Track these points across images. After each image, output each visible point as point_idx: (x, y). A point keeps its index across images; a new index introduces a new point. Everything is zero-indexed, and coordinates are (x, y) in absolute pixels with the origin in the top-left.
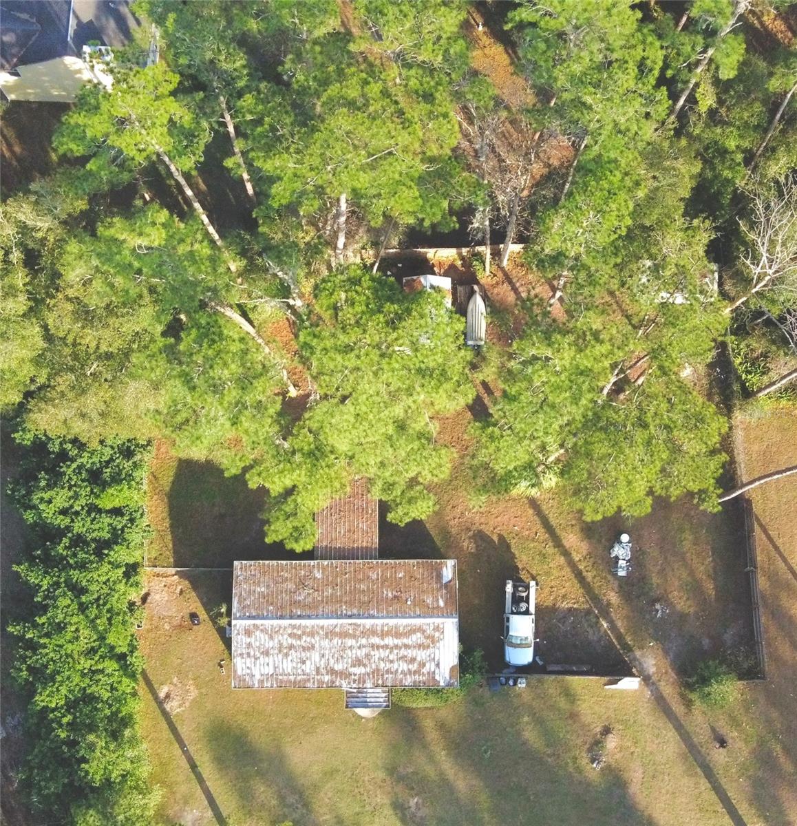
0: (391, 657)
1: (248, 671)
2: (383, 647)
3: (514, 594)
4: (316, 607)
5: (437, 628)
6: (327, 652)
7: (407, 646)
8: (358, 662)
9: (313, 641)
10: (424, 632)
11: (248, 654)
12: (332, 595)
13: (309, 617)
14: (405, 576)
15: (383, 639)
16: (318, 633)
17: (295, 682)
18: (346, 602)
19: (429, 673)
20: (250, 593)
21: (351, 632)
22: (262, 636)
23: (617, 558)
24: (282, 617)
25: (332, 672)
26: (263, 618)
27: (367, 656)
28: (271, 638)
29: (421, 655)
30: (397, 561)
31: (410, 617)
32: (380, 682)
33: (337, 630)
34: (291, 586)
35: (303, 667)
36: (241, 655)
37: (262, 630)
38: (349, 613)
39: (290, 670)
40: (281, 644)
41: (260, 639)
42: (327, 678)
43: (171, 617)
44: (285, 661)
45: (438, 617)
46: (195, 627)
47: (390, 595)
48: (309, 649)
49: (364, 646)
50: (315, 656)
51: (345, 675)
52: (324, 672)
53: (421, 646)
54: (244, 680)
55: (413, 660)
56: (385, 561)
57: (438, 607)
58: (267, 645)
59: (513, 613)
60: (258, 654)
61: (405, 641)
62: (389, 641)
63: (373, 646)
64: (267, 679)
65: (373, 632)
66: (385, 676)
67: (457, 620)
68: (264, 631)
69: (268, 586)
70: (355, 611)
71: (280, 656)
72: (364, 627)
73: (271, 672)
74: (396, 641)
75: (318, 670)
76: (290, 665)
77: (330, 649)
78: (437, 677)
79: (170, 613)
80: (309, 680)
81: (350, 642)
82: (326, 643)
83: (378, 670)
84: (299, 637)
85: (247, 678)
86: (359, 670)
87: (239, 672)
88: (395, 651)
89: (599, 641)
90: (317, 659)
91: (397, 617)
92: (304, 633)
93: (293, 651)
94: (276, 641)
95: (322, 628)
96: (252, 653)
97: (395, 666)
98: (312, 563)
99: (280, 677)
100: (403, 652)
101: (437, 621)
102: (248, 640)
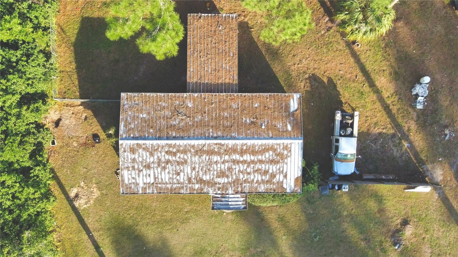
0: (248, 170)
1: (134, 181)
2: (242, 162)
3: (341, 122)
4: (188, 130)
5: (286, 148)
6: (197, 166)
7: (261, 162)
8: (222, 174)
9: (186, 157)
10: (275, 150)
11: (133, 167)
12: (201, 120)
13: (182, 138)
14: (260, 106)
15: (242, 156)
16: (190, 151)
17: (171, 189)
18: (212, 127)
19: (278, 182)
20: (134, 118)
21: (216, 150)
22: (144, 153)
23: (417, 95)
24: (160, 138)
25: (201, 181)
26: (145, 139)
27: (229, 169)
28: (152, 154)
29: (273, 168)
30: (254, 94)
31: (265, 139)
32: (240, 189)
33: (205, 148)
34: (168, 113)
35: (178, 178)
36: (128, 168)
37: (144, 149)
38: (215, 135)
39: (167, 180)
40: (159, 160)
41: (143, 155)
42: (197, 186)
43: (78, 137)
44: (163, 173)
45: (287, 138)
46: (96, 145)
47: (248, 121)
48: (182, 163)
49: (228, 162)
50: (188, 169)
51: (211, 183)
52: (194, 181)
53: (272, 162)
54: (131, 188)
55: (266, 172)
56: (244, 94)
57: (287, 130)
58: (148, 160)
59: (341, 136)
60: (141, 168)
61: (260, 157)
62: (247, 157)
63: (234, 162)
64: (149, 187)
65: (234, 150)
66: (244, 185)
67: (301, 141)
68: (146, 149)
69: (149, 113)
70: (220, 134)
71: (159, 169)
72: (227, 146)
73: (152, 181)
74: (252, 158)
75: (190, 180)
76: (167, 176)
77: (199, 164)
78: (285, 186)
79: (77, 134)
80: (183, 187)
81: (215, 158)
82: (196, 159)
83: (238, 180)
84: (175, 154)
85: (133, 186)
86: (223, 180)
87: (126, 182)
88: (252, 166)
89: (401, 157)
90: (189, 172)
91: (253, 138)
92: (178, 151)
93: (169, 165)
94: (156, 157)
95: (193, 146)
96: (136, 167)
97: (252, 177)
98: (185, 95)
99: (159, 185)
100: (258, 166)
101: (286, 142)
102: (133, 156)
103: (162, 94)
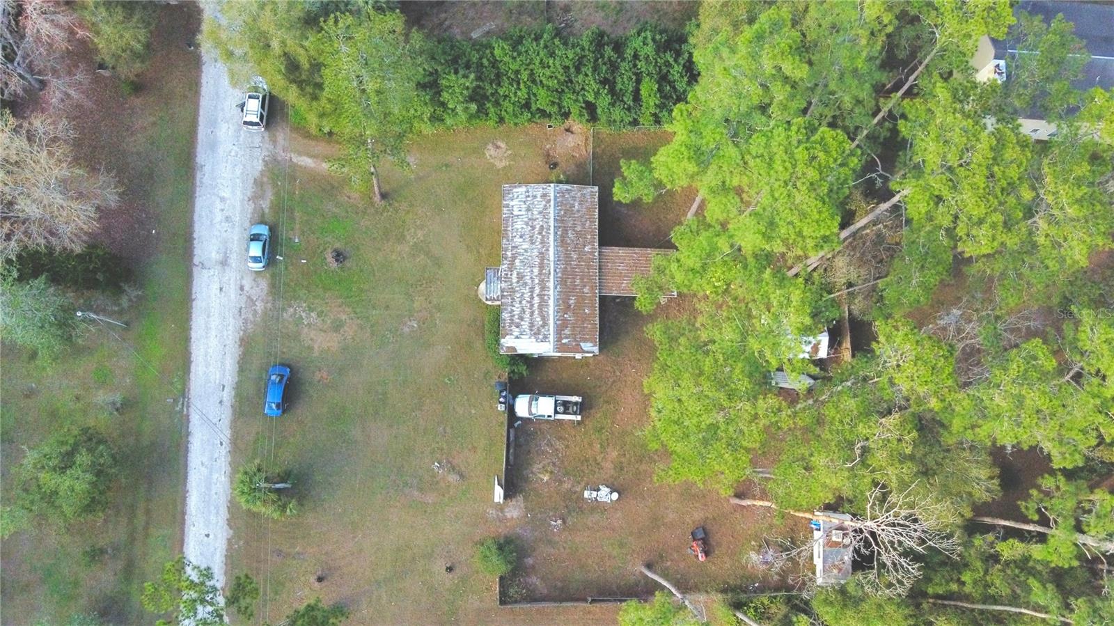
0: (524, 302)
1: (515, 197)
2: (532, 295)
3: (570, 402)
4: (563, 246)
5: (546, 337)
6: (529, 254)
7: (532, 314)
8: (520, 277)
9: (538, 243)
10: (543, 326)
11: (529, 196)
12: (572, 258)
13: (555, 240)
14: (586, 314)
15: (538, 295)
16: (543, 247)
17: (507, 230)
18: (566, 268)
19: (511, 330)
20: (574, 197)
21: (544, 271)
22: (542, 206)
23: (598, 490)
24: (555, 220)
25: (514, 258)
26: (555, 206)
27: (526, 284)
28: (540, 213)
29: (525, 325)
30: (597, 309)
31: (555, 316)
32: (505, 294)
33: (546, 261)
34: (579, 228)
35: (518, 236)
36: (528, 192)
37: (546, 206)
38: (558, 270)
39: (515, 226)
40: (535, 220)
41: (539, 205)
42: (509, 254)
43: (555, 149)
44: (523, 223)
45: (555, 338)
46: (548, 165)
47: (571, 301)
48: (531, 240)
49: (532, 282)
50: (526, 245)
51: (511, 267)
52: (514, 251)
53: (532, 325)
54: (509, 194)
55: (522, 319)
56: (597, 299)
57: (562, 338)
58: (534, 209)
59: (556, 401)
60: (528, 203)
61: (536, 312)
62: (536, 300)
63: (533, 288)
64: (509, 210)
65: (544, 288)
66: (510, 298)
67: (551, 355)
68: (545, 208)
69: (578, 211)
70: (560, 275)
71: (526, 219)
72: (548, 281)
73: (515, 213)
74: (536, 306)
75: (516, 247)
76: (519, 227)
77: (531, 256)
78: (507, 337)
79: (558, 148)
80: (508, 241)
81: (536, 271)
82: (536, 253)
83: (514, 292)
84: (540, 233)
85: (511, 195)
86: (514, 277)
87: (515, 190)
88: (528, 305)
90: (523, 247)
91: (555, 306)
92: (543, 236)
93: (530, 228)
94: (538, 216)
95: (548, 250)
96: (529, 199)
97: (517, 305)
98: (596, 244)
99: (510, 220)
100: (528, 311)
101: (551, 338)
102: (539, 196)
103: (597, 223)
